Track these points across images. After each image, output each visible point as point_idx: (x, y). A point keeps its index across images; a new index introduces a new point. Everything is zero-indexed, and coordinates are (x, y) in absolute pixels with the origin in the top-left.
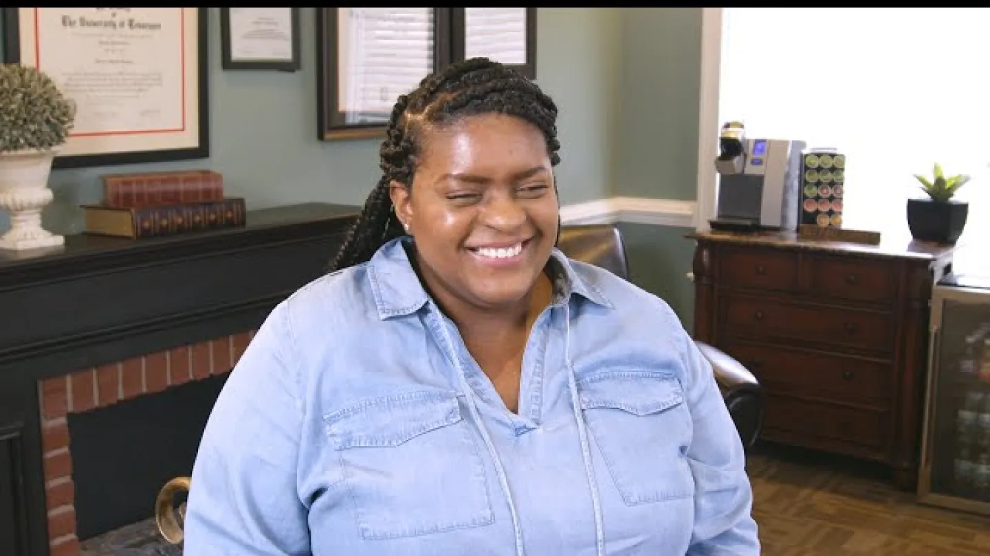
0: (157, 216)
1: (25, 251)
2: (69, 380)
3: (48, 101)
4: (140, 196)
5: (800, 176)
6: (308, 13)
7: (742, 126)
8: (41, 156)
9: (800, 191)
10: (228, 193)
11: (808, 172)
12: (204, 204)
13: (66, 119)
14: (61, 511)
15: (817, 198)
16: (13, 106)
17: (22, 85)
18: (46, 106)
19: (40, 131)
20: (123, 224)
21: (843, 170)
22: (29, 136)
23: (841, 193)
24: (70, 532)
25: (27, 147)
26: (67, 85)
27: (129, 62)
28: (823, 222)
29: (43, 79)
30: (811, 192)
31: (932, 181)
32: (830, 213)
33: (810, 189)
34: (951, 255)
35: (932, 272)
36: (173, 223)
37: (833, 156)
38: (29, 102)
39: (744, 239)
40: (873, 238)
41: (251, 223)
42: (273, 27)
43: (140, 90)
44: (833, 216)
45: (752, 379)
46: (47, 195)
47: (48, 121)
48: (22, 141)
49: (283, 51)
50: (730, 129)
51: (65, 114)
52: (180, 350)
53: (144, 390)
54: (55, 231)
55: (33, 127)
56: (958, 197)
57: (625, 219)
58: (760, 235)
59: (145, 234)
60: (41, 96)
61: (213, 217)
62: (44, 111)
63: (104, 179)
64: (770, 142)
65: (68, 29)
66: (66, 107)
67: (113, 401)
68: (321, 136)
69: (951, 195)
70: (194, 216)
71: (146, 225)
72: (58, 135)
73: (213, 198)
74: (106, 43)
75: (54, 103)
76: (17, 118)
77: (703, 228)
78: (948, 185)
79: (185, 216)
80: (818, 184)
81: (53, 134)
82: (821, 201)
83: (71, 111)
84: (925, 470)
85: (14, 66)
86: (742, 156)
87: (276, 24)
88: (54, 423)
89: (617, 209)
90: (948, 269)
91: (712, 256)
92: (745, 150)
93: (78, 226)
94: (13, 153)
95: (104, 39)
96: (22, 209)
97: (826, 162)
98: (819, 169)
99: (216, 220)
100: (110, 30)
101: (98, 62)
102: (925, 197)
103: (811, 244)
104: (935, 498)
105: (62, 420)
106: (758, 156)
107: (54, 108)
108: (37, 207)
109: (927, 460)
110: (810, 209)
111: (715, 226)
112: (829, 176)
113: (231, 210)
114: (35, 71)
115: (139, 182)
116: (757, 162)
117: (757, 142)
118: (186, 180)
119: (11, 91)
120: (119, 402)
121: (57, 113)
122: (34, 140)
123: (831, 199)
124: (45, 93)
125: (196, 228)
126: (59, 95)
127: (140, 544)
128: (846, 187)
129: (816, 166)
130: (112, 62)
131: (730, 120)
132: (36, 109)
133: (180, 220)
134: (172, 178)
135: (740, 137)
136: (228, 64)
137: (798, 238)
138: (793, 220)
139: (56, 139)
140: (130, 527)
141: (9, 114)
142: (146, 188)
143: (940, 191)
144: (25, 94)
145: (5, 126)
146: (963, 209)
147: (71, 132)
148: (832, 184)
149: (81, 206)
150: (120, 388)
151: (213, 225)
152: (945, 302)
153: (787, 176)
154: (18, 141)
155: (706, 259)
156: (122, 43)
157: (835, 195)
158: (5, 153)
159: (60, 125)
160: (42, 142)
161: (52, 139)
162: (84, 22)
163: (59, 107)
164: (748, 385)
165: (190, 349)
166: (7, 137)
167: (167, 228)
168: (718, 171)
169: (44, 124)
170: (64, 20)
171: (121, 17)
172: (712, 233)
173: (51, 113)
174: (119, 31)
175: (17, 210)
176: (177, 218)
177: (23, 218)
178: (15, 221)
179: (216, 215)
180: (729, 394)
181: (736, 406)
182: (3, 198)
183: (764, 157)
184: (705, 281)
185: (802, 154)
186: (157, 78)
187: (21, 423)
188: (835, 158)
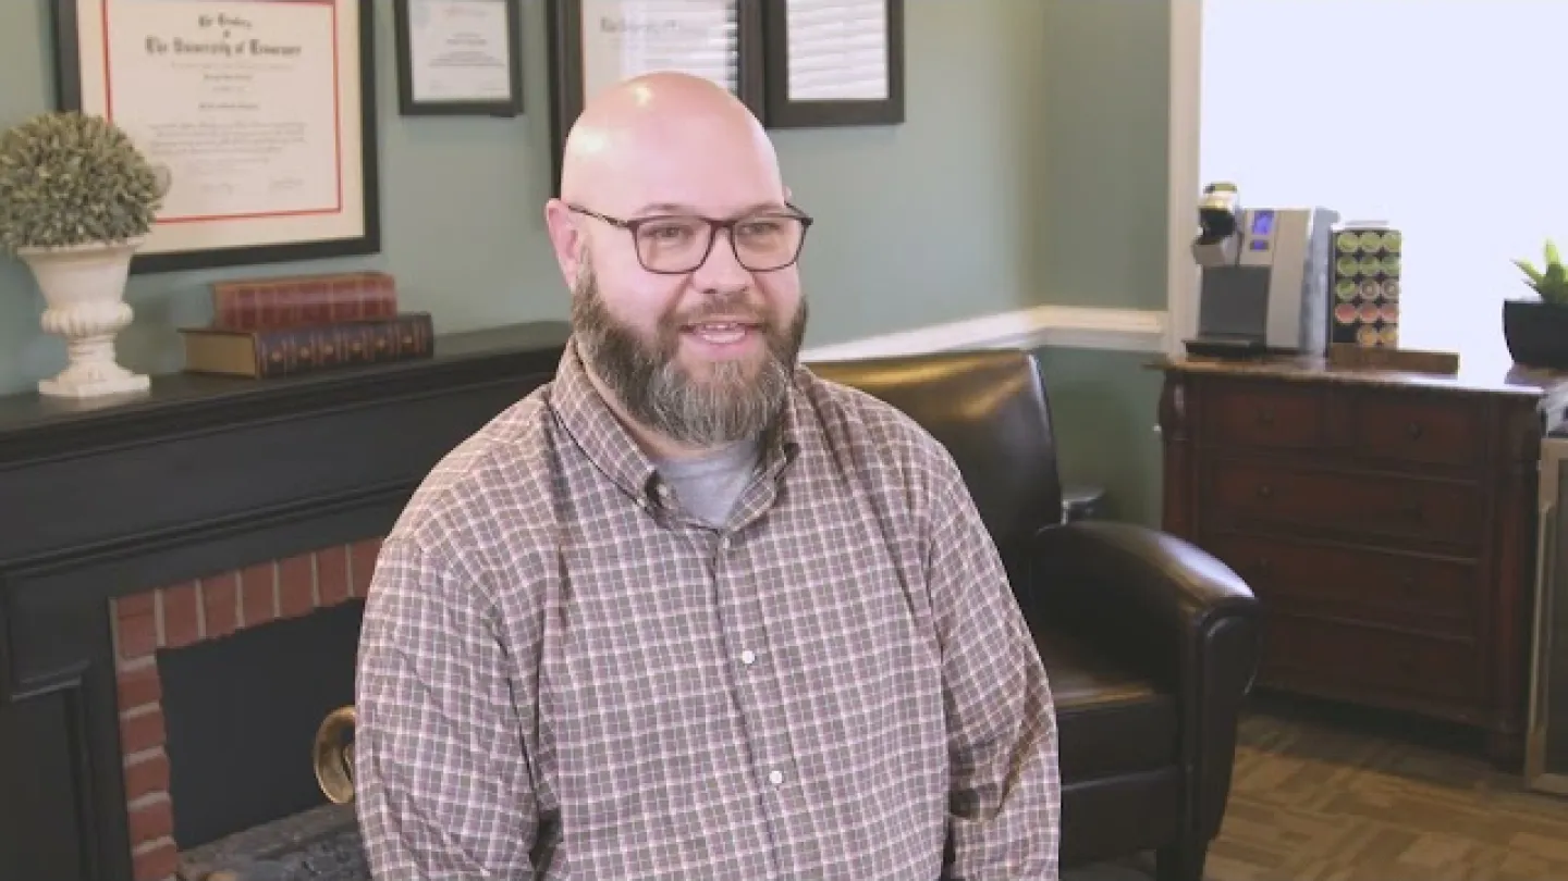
0: (293, 344)
1: (89, 399)
2: (158, 597)
3: (120, 168)
4: (268, 312)
5: (1331, 269)
7: (1233, 189)
8: (110, 253)
9: (1330, 291)
10: (404, 307)
11: (1341, 260)
12: (366, 323)
13: (148, 195)
14: (150, 801)
15: (1357, 301)
16: (67, 177)
17: (80, 145)
18: (118, 176)
19: (109, 214)
20: (240, 356)
21: (1398, 255)
22: (90, 221)
23: (1396, 292)
24: (163, 834)
25: (89, 239)
26: (155, 143)
27: (253, 107)
28: (1368, 339)
30: (1346, 292)
31: (1542, 270)
32: (1379, 325)
33: (1347, 285)
35: (1543, 417)
36: (318, 351)
37: (1381, 233)
38: (91, 169)
39: (1238, 368)
40: (1446, 364)
41: (442, 352)
42: (475, 48)
43: (269, 150)
44: (1383, 330)
45: (1243, 589)
46: (122, 313)
47: (120, 199)
48: (81, 230)
49: (496, 86)
50: (1218, 194)
51: (147, 188)
52: (332, 552)
53: (277, 614)
54: (137, 370)
55: (96, 209)
57: (1053, 342)
58: (1265, 362)
59: (274, 371)
60: (109, 161)
61: (381, 343)
62: (115, 183)
63: (211, 286)
64: (1280, 212)
65: (156, 54)
66: (150, 176)
67: (229, 631)
70: (351, 344)
71: (276, 356)
72: (137, 219)
73: (381, 316)
74: (217, 78)
75: (130, 171)
76: (73, 193)
77: (1177, 354)
79: (338, 344)
80: (1358, 278)
81: (130, 218)
82: (1362, 306)
83: (160, 181)
84: (1536, 734)
85: (70, 115)
86: (1235, 237)
87: (483, 42)
88: (135, 664)
89: (1041, 326)
91: (1188, 395)
92: (1240, 227)
93: (174, 361)
94: (67, 248)
95: (212, 72)
96: (85, 334)
97: (1370, 243)
98: (1359, 255)
99: (387, 348)
100: (221, 57)
101: (204, 107)
102: (1533, 296)
103: (1347, 375)
104: (1551, 781)
105: (151, 660)
106: (1259, 237)
107: (129, 179)
108: (106, 332)
109: (1538, 720)
110: (1346, 319)
111: (1193, 349)
112: (1376, 266)
113: (411, 333)
114: (103, 122)
115: (264, 291)
116: (1260, 246)
117: (1265, 214)
118: (339, 287)
119: (63, 155)
120: (241, 632)
121: (135, 185)
122: (99, 229)
123: (1380, 302)
124: (116, 155)
125: (357, 360)
126: (139, 158)
127: (275, 856)
128: (1402, 283)
129: (1354, 250)
130: (224, 106)
131: (1217, 180)
132: (102, 180)
133: (329, 349)
134: (316, 285)
135: (1230, 207)
136: (410, 107)
137: (1330, 366)
138: (1319, 336)
139: (134, 225)
140: (262, 829)
141: (60, 188)
142: (277, 301)
143: (1556, 286)
144: (87, 159)
145: (56, 207)
147: (158, 215)
148: (1381, 278)
149: (182, 331)
150: (239, 612)
151: (381, 357)
152: (1561, 464)
153: (1308, 267)
154: (74, 230)
155: (1179, 403)
156: (238, 77)
157: (1386, 296)
158: (56, 249)
159: (140, 204)
160: (112, 231)
161: (128, 227)
162: (179, 46)
163: (138, 178)
164: (1238, 600)
165: (348, 549)
166: (59, 225)
167: (309, 360)
168: (1198, 261)
169: (115, 204)
170: (150, 44)
171: (238, 36)
172: (1189, 360)
173: (126, 186)
174: (234, 58)
175: (76, 336)
176: (325, 346)
177: (86, 348)
178: (75, 354)
179: (386, 338)
180: (1205, 615)
181: (1217, 634)
182: (54, 319)
183: (1269, 238)
184: (1178, 436)
185: (1330, 233)
186: (297, 131)
187: (84, 664)
188: (1385, 237)
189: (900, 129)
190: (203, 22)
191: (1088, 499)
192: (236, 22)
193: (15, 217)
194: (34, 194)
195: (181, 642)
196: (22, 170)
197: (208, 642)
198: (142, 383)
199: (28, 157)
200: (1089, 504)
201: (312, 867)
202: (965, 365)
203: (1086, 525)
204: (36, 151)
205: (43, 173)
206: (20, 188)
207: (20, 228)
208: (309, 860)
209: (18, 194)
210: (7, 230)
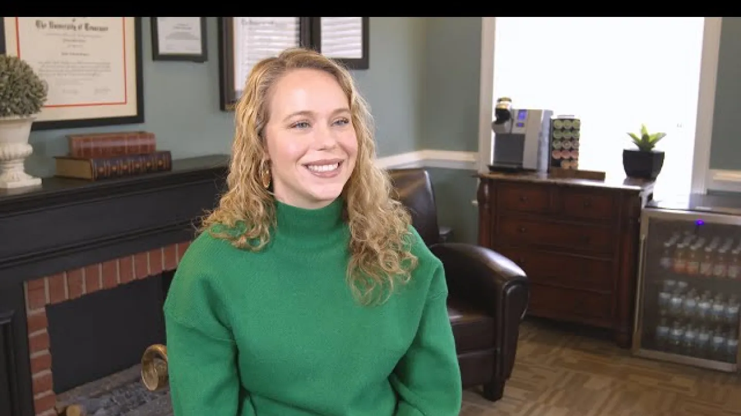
0: (109, 164)
1: (12, 189)
2: (46, 280)
3: (27, 82)
4: (96, 149)
5: (550, 134)
6: (212, 21)
7: (510, 100)
8: (24, 121)
9: (550, 144)
10: (160, 147)
11: (555, 132)
12: (142, 155)
13: (41, 94)
14: (41, 375)
15: (562, 149)
17: (8, 70)
18: (27, 85)
19: (22, 102)
20: (84, 170)
21: (579, 130)
22: (14, 106)
23: (578, 145)
24: (49, 389)
25: (13, 114)
26: (40, 70)
27: (85, 55)
28: (566, 165)
29: (24, 66)
30: (557, 145)
31: (640, 137)
32: (571, 159)
33: (556, 143)
34: (652, 187)
35: (641, 199)
36: (120, 169)
37: (572, 120)
38: (13, 81)
39: (512, 177)
40: (600, 176)
41: (176, 168)
42: (187, 31)
43: (94, 75)
44: (572, 161)
45: (521, 272)
46: (29, 149)
47: (28, 96)
48: (9, 110)
49: (195, 48)
50: (502, 102)
51: (40, 91)
52: (126, 259)
53: (101, 287)
54: (35, 176)
55: (16, 100)
56: (658, 148)
58: (523, 175)
59: (100, 177)
60: (22, 78)
61: (149, 164)
62: (26, 88)
63: (69, 139)
64: (530, 111)
65: (41, 30)
66: (41, 86)
67: (79, 295)
68: (222, 108)
69: (653, 147)
70: (135, 164)
71: (101, 170)
72: (35, 106)
73: (149, 152)
74: (69, 41)
75: (32, 82)
76: (5, 93)
77: (484, 170)
78: (651, 140)
79: (129, 164)
80: (562, 139)
81: (32, 105)
82: (564, 151)
83: (45, 88)
84: (637, 333)
85: (2, 56)
86: (510, 121)
87: (190, 28)
88: (35, 312)
89: (424, 158)
90: (650, 197)
91: (490, 189)
92: (512, 117)
93: (51, 169)
94: (2, 119)
95: (67, 38)
96: (10, 159)
97: (568, 125)
98: (563, 129)
99: (151, 167)
100: (71, 31)
101: (64, 54)
102: (635, 147)
103: (559, 181)
104: (645, 352)
105: (43, 310)
106: (521, 121)
107: (32, 87)
108: (20, 158)
109: (639, 326)
110: (557, 156)
111: (492, 169)
112: (570, 134)
113: (161, 159)
114: (17, 59)
115: (95, 140)
116: (521, 125)
117: (521, 111)
118: (129, 138)
120: (83, 296)
121: (35, 90)
122: (18, 109)
123: (571, 150)
124: (26, 75)
125: (137, 172)
126: (36, 77)
127: (98, 396)
128: (580, 141)
129: (561, 127)
130: (74, 54)
131: (501, 97)
132: (19, 87)
133: (125, 167)
134: (119, 137)
135: (508, 108)
136: (157, 56)
137: (548, 177)
138: (545, 164)
139: (34, 108)
142: (101, 144)
143: (646, 144)
144: (11, 77)
146: (661, 156)
147: (46, 103)
149: (53, 157)
150: (84, 286)
151: (149, 170)
152: (651, 219)
153: (541, 134)
154: (6, 110)
155: (487, 191)
156: (80, 41)
157: (574, 147)
159: (37, 99)
160: (24, 111)
161: (31, 108)
162: (52, 25)
163: (36, 86)
164: (520, 277)
165: (133, 257)
167: (116, 172)
168: (494, 131)
169: (25, 98)
170: (38, 24)
171: (79, 21)
172: (491, 174)
173: (30, 90)
174: (78, 31)
175: (5, 160)
176: (123, 165)
177: (10, 165)
178: (5, 168)
179: (151, 162)
180: (506, 283)
181: (511, 292)
183: (525, 121)
184: (486, 206)
185: (551, 119)
186: (107, 66)
187: (12, 312)
188: (574, 122)
189: (368, 72)
195: (57, 301)
197: (69, 301)
201: (115, 401)
208: (114, 398)
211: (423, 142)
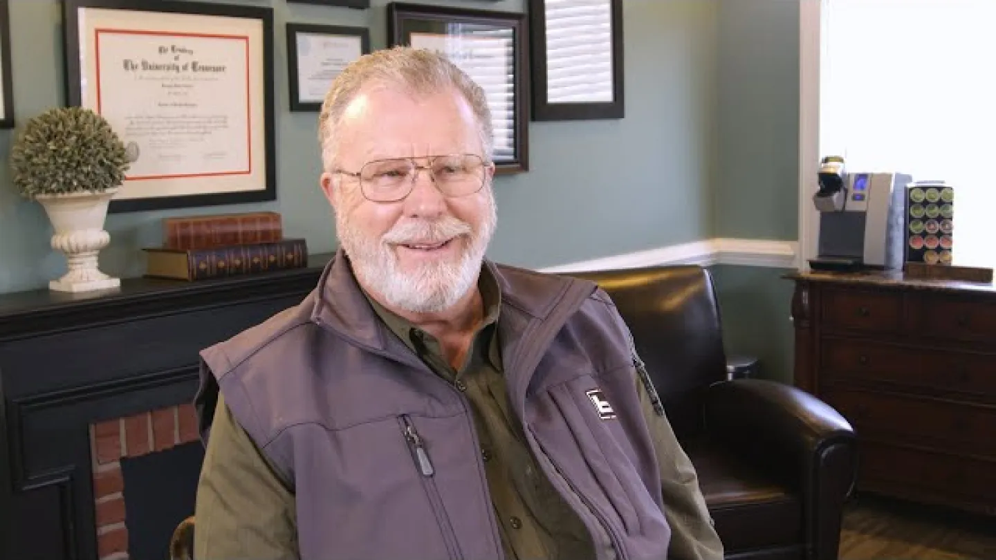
0: (214, 258)
1: (78, 293)
2: (122, 422)
3: (102, 143)
4: (198, 237)
5: (906, 212)
7: (841, 160)
8: (96, 198)
9: (906, 227)
10: (288, 234)
11: (913, 207)
12: (262, 245)
13: (120, 161)
14: (114, 557)
15: (924, 234)
16: (67, 149)
17: (77, 127)
18: (101, 149)
19: (94, 173)
20: (180, 266)
21: (951, 203)
22: (82, 177)
23: (951, 228)
25: (80, 189)
26: (129, 128)
27: (193, 105)
28: (932, 259)
30: (917, 228)
32: (939, 250)
33: (917, 223)
36: (230, 263)
37: (940, 189)
38: (83, 143)
39: (845, 278)
40: (984, 275)
41: (312, 264)
43: (204, 133)
44: (942, 253)
45: (845, 425)
46: (104, 237)
47: (101, 163)
48: (75, 183)
50: (830, 164)
51: (119, 156)
54: (111, 275)
55: (85, 169)
57: (724, 261)
58: (863, 274)
59: (201, 276)
60: (95, 138)
61: (272, 259)
62: (98, 153)
63: (163, 220)
64: (872, 175)
65: (130, 71)
66: (122, 149)
67: (169, 446)
70: (252, 258)
71: (203, 266)
72: (112, 176)
73: (272, 240)
74: (170, 86)
75: (108, 146)
76: (71, 160)
77: (804, 269)
79: (244, 258)
80: (925, 219)
81: (108, 176)
82: (927, 237)
85: (72, 109)
86: (842, 192)
88: (106, 467)
89: (715, 251)
91: (811, 298)
92: (845, 185)
93: (137, 270)
94: (66, 195)
95: (167, 83)
96: (78, 251)
97: (932, 195)
98: (925, 203)
99: (276, 262)
100: (174, 73)
101: (162, 105)
103: (916, 283)
105: (117, 465)
106: (859, 192)
107: (107, 150)
108: (92, 250)
110: (917, 246)
111: (813, 265)
112: (936, 211)
113: (293, 254)
115: (198, 224)
116: (861, 198)
117: (862, 177)
118: (245, 221)
119: (65, 134)
120: (176, 447)
121: (111, 154)
122: (88, 182)
123: (939, 234)
124: (100, 135)
125: (255, 269)
126: (115, 137)
128: (954, 222)
129: (922, 200)
130: (175, 105)
131: (830, 154)
132: (90, 151)
133: (238, 262)
134: (231, 220)
135: (839, 172)
137: (906, 277)
138: (899, 257)
139: (111, 180)
141: (63, 157)
142: (205, 230)
144: (81, 137)
145: (60, 168)
147: (127, 174)
148: (940, 219)
149: (144, 249)
150: (176, 432)
151: (273, 267)
153: (891, 212)
154: (71, 183)
155: (806, 301)
156: (184, 86)
157: (943, 231)
158: (60, 195)
159: (114, 166)
160: (95, 184)
161: (106, 181)
162: (146, 66)
163: (113, 149)
164: (843, 433)
166: (61, 180)
167: (224, 268)
168: (818, 208)
169: (98, 166)
170: (126, 64)
171: (184, 59)
172: (812, 273)
173: (105, 155)
174: (182, 73)
175: (72, 253)
176: (235, 260)
177: (77, 260)
178: (73, 264)
179: (276, 256)
180: (820, 442)
181: (829, 455)
182: (59, 241)
183: (865, 192)
184: (805, 324)
185: (906, 189)
186: (223, 121)
187: (72, 467)
188: (943, 191)
189: (621, 121)
190: (161, 50)
191: (747, 365)
192: (183, 51)
193: (33, 175)
194: (46, 160)
195: (139, 452)
196: (38, 145)
197: (154, 453)
198: (115, 283)
199: (42, 136)
200: (748, 368)
202: (663, 276)
203: (745, 382)
204: (48, 132)
205: (51, 146)
206: (37, 156)
207: (36, 182)
209: (35, 160)
210: (29, 183)
211: (713, 226)
